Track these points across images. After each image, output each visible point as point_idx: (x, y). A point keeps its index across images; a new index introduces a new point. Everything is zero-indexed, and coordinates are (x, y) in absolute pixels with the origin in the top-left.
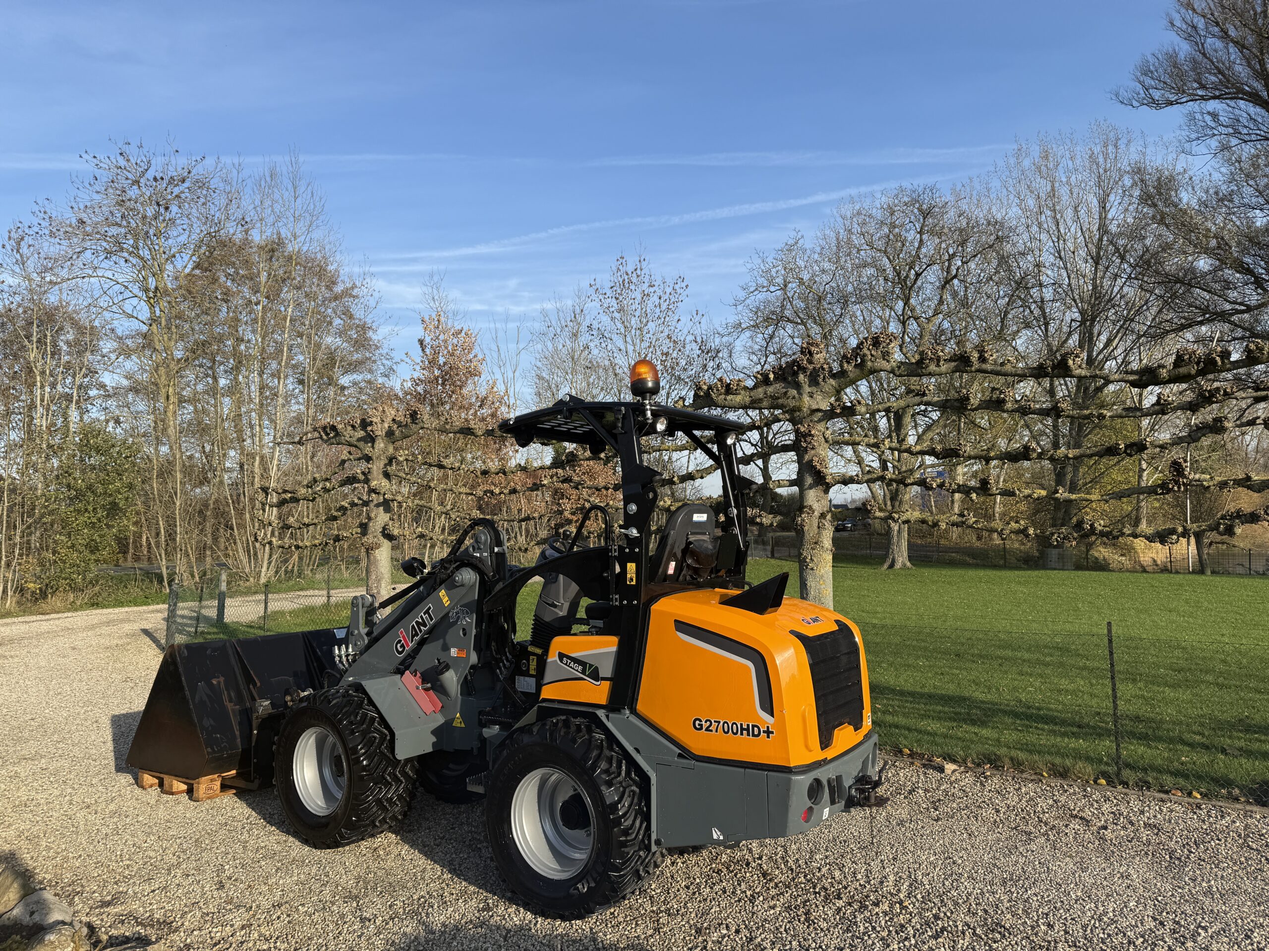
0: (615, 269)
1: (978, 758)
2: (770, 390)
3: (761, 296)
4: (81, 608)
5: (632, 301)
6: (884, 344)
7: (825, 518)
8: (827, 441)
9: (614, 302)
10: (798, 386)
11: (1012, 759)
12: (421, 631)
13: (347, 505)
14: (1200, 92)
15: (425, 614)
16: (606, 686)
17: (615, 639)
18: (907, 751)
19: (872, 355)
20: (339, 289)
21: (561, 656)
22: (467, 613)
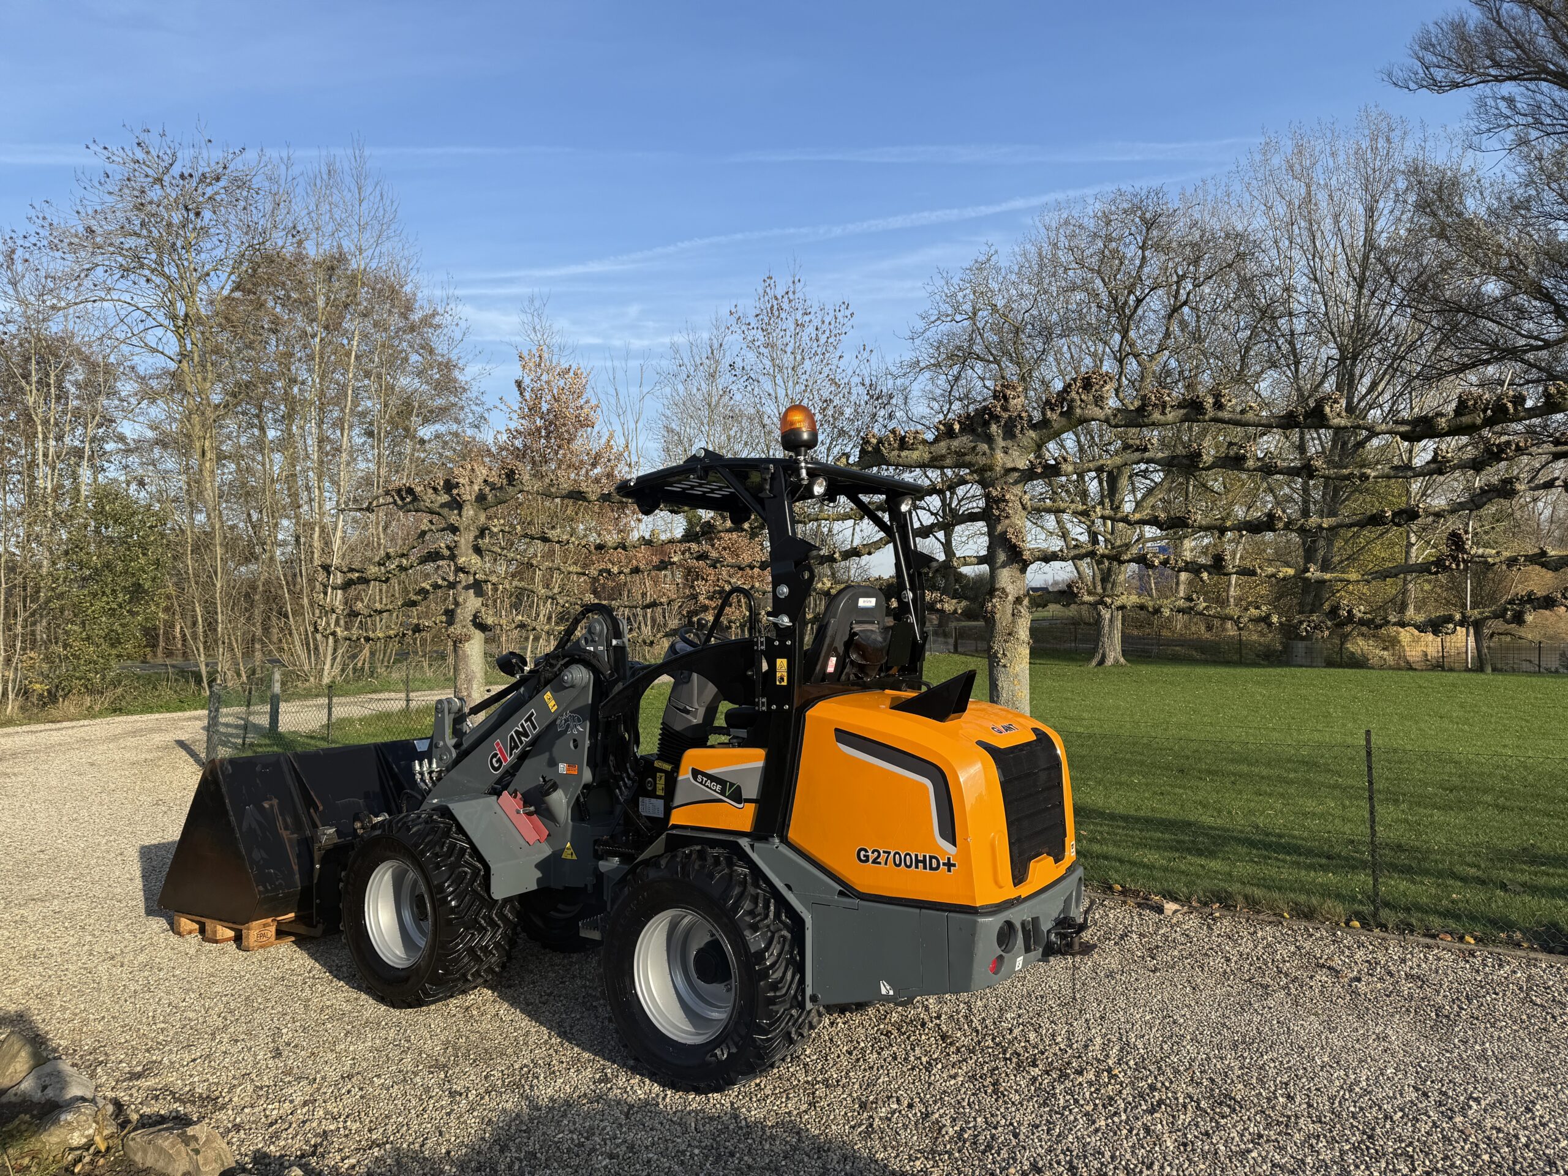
0: (761, 292)
1: (1205, 896)
2: (955, 444)
3: (945, 327)
4: (101, 714)
5: (783, 333)
6: (1097, 387)
7: (1021, 604)
8: (1024, 508)
9: (759, 335)
10: (989, 439)
11: (1246, 897)
12: (521, 742)
13: (428, 587)
14: (1493, 72)
15: (526, 721)
16: (751, 808)
17: (761, 753)
18: (1118, 887)
19: (1082, 401)
20: (416, 317)
21: (695, 773)
22: (579, 720)
